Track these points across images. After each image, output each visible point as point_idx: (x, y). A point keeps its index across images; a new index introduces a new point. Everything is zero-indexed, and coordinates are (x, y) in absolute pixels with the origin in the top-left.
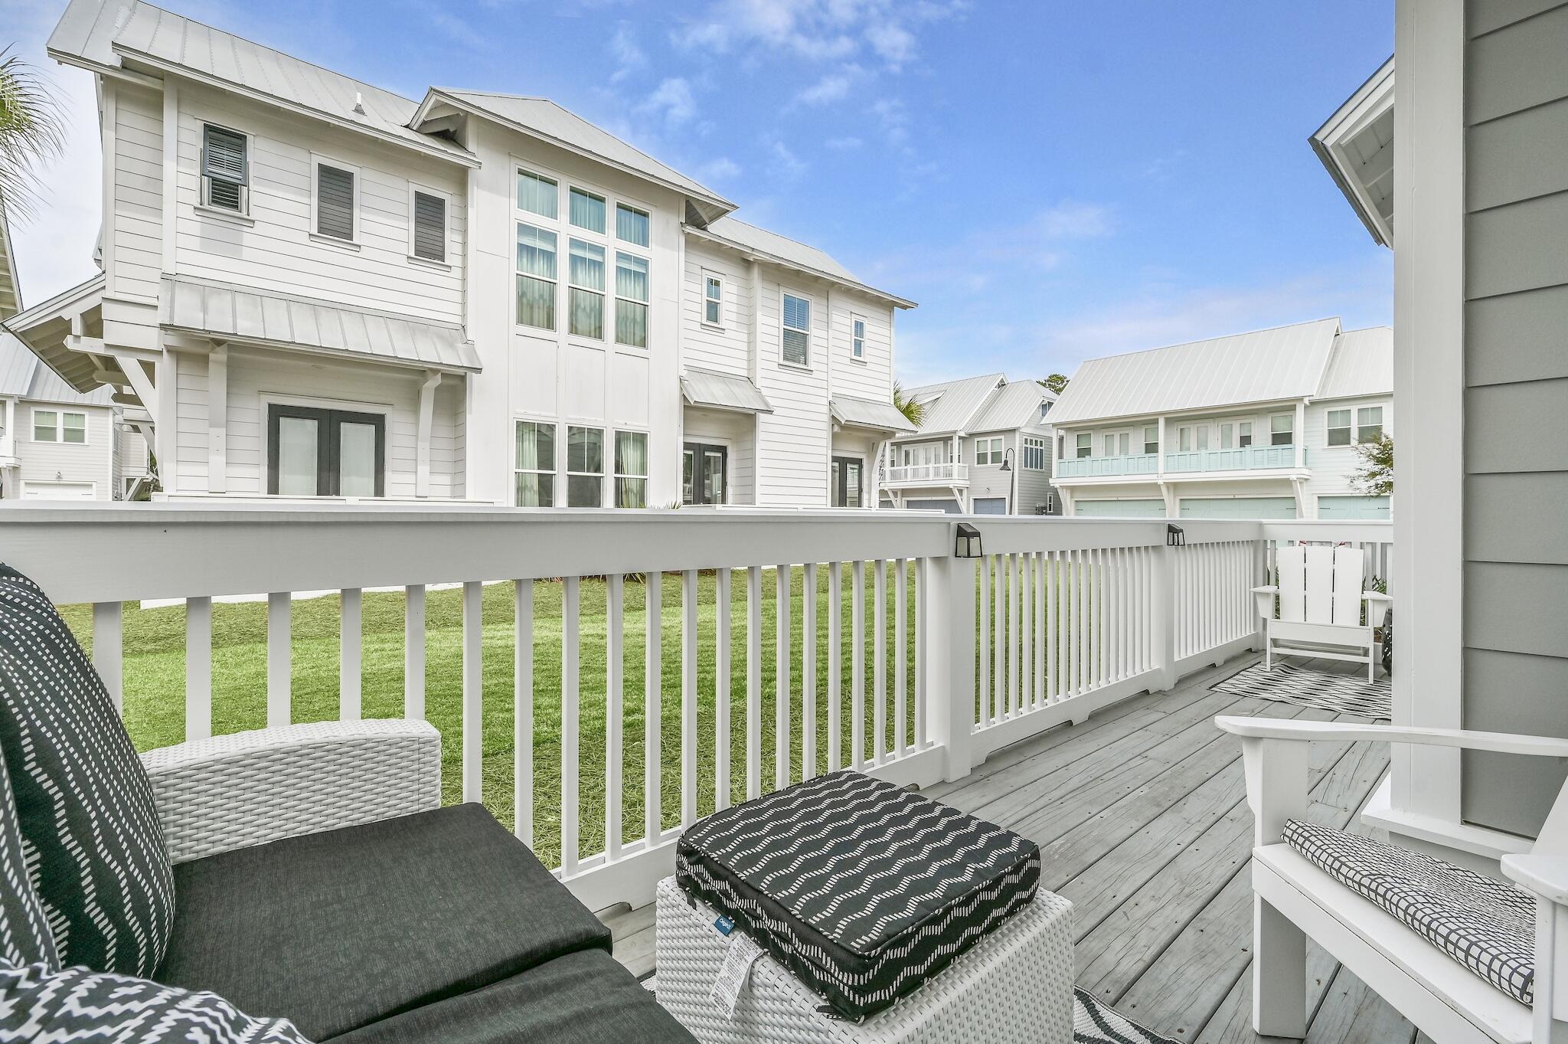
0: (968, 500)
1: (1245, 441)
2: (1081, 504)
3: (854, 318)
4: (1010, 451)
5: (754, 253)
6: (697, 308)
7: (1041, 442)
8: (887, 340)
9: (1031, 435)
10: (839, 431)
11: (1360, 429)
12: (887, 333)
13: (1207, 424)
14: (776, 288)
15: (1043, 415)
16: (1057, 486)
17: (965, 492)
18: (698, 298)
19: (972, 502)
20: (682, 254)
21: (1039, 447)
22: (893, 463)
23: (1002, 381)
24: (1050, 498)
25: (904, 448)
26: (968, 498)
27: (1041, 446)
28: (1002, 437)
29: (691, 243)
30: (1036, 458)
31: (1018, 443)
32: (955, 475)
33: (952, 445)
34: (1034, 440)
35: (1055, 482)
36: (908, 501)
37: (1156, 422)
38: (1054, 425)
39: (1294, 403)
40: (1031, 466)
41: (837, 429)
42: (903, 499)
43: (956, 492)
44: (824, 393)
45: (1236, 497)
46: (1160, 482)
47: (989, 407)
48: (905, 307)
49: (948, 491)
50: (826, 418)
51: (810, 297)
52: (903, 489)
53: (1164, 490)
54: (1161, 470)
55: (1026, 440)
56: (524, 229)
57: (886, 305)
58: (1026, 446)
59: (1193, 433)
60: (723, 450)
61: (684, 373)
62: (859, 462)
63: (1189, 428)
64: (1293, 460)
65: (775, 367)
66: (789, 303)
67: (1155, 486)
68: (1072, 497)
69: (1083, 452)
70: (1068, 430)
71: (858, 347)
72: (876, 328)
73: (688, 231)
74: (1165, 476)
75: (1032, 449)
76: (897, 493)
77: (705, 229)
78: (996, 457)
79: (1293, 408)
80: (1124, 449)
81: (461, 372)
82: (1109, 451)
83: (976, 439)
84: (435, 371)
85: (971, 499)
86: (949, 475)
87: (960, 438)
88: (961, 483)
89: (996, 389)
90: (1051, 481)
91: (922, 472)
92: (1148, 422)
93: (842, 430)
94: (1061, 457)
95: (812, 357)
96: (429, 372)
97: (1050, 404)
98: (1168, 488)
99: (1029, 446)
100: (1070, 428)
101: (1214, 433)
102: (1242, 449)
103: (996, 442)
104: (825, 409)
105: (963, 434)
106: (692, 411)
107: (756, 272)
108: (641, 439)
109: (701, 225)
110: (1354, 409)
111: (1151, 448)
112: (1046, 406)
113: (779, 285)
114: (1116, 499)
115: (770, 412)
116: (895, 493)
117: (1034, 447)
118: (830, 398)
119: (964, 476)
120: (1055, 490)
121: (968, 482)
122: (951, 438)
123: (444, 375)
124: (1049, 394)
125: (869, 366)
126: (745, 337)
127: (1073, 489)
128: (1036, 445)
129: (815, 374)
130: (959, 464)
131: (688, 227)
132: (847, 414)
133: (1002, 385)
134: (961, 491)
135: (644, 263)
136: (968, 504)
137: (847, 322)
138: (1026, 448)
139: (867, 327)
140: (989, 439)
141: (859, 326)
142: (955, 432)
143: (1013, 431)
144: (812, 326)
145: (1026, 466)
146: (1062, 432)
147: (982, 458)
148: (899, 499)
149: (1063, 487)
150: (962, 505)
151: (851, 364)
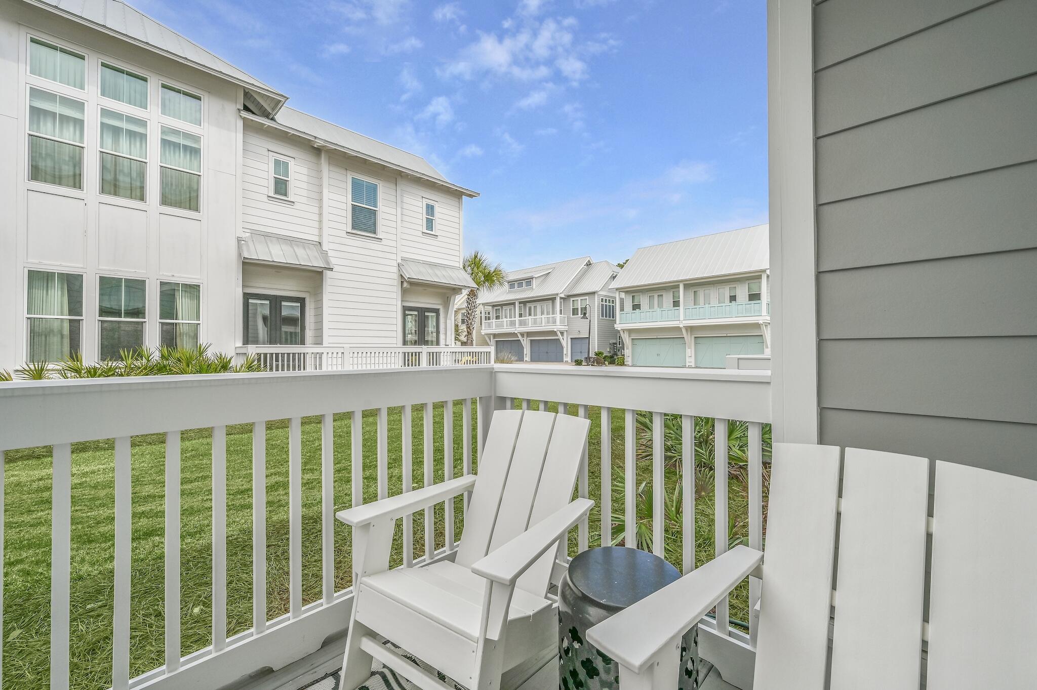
0: (567, 339)
1: (733, 298)
2: (635, 340)
3: (425, 201)
5: (316, 140)
6: (265, 183)
7: (613, 301)
8: (457, 220)
9: (606, 296)
10: (409, 287)
12: (457, 215)
13: (710, 288)
14: (344, 172)
15: (611, 283)
16: (619, 329)
17: (565, 334)
18: (265, 175)
19: (569, 340)
20: (240, 136)
21: (611, 304)
22: (521, 315)
23: (589, 261)
24: (617, 337)
25: (528, 305)
26: (567, 337)
27: (613, 303)
28: (587, 297)
29: (248, 126)
30: (608, 312)
31: (597, 300)
32: (558, 323)
33: (556, 303)
34: (608, 299)
35: (618, 326)
36: (530, 340)
37: (678, 287)
38: (617, 289)
39: (760, 274)
40: (606, 317)
41: (405, 285)
42: (528, 338)
43: (559, 334)
44: (394, 256)
45: (728, 335)
46: (681, 326)
47: (581, 278)
48: (471, 196)
49: (553, 333)
50: (396, 276)
51: (379, 181)
52: (527, 332)
53: (684, 331)
54: (682, 318)
55: (603, 299)
56: (35, 93)
57: (456, 194)
58: (603, 303)
59: (701, 293)
60: (302, 301)
61: (243, 235)
62: (437, 311)
63: (699, 291)
64: (760, 310)
65: (344, 234)
66: (356, 185)
67: (678, 329)
68: (629, 336)
69: (636, 307)
70: (627, 292)
71: (430, 224)
72: (444, 210)
73: (247, 117)
74: (684, 322)
75: (606, 305)
76: (524, 334)
77: (273, 119)
78: (584, 310)
79: (760, 277)
80: (660, 305)
82: (651, 306)
83: (572, 299)
85: (569, 339)
86: (554, 322)
87: (561, 298)
88: (563, 328)
89: (586, 267)
90: (615, 326)
91: (538, 320)
92: (672, 287)
93: (410, 286)
94: (622, 310)
95: (380, 228)
98: (687, 330)
99: (604, 303)
100: (629, 291)
101: (714, 293)
102: (730, 304)
103: (583, 301)
104: (395, 270)
105: (562, 296)
106: (250, 268)
107: (324, 157)
109: (268, 115)
111: (676, 304)
112: (614, 277)
113: (347, 170)
114: (656, 337)
115: (331, 269)
116: (522, 335)
117: (608, 304)
118: (399, 261)
119: (564, 323)
120: (618, 332)
121: (567, 327)
122: (555, 299)
124: (617, 269)
125: (439, 238)
126: (316, 210)
127: (630, 331)
129: (384, 242)
130: (561, 316)
131: (246, 113)
132: (412, 273)
133: (589, 264)
134: (562, 333)
135: (196, 139)
136: (567, 341)
137: (420, 204)
138: (602, 305)
139: (437, 209)
140: (579, 299)
141: (430, 209)
142: (557, 294)
143: (594, 293)
144: (380, 203)
145: (602, 316)
146: (623, 295)
147: (575, 311)
148: (525, 339)
149: (624, 330)
150: (564, 343)
151: (422, 236)
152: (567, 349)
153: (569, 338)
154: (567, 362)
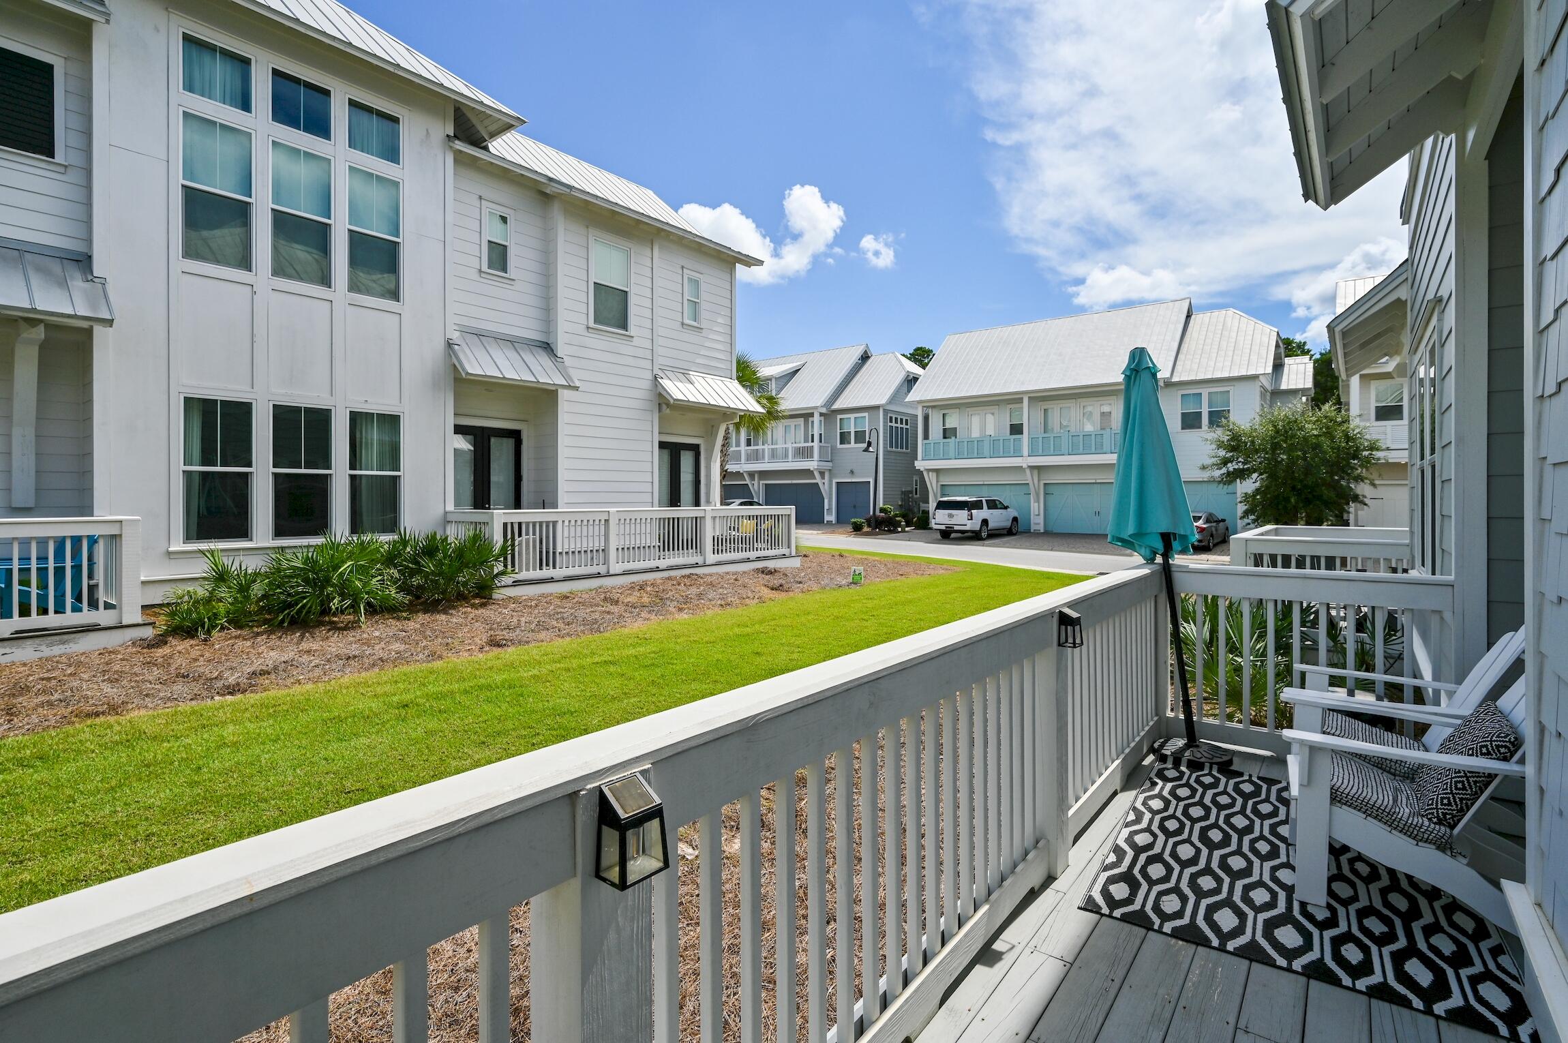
0: (831, 484)
2: (947, 488)
3: (688, 274)
4: (874, 431)
6: (477, 250)
7: (907, 420)
9: (896, 412)
10: (669, 414)
11: (1210, 413)
13: (1070, 405)
14: (585, 231)
15: (909, 391)
16: (922, 468)
17: (827, 474)
18: (476, 237)
19: (834, 486)
20: (450, 177)
21: (904, 426)
22: (749, 443)
24: (916, 481)
26: (831, 481)
27: (907, 424)
28: (866, 414)
29: (460, 159)
30: (902, 437)
31: (882, 421)
32: (816, 456)
33: (813, 422)
34: (899, 418)
35: (920, 464)
36: (766, 484)
37: (1020, 401)
38: (919, 402)
40: (897, 447)
41: (664, 409)
42: (761, 482)
43: (816, 474)
44: (647, 364)
45: (1098, 481)
46: (1025, 466)
47: (853, 380)
48: (748, 265)
49: (806, 473)
50: (649, 395)
51: (629, 245)
52: (761, 471)
53: (1027, 473)
54: (1025, 452)
55: (891, 418)
56: (190, 119)
57: (726, 261)
58: (891, 424)
59: (1057, 411)
60: (516, 435)
61: (455, 336)
62: (695, 449)
63: (1053, 408)
65: (583, 330)
67: (1018, 470)
68: (938, 480)
69: (949, 432)
70: (933, 407)
71: (693, 309)
72: (711, 286)
73: (458, 147)
74: (1029, 459)
75: (891, 427)
76: (754, 475)
77: (482, 147)
78: (860, 436)
81: (85, 324)
83: (839, 417)
84: (32, 322)
85: (834, 483)
86: (809, 455)
87: (821, 415)
88: (823, 465)
89: (860, 361)
90: (916, 463)
91: (781, 451)
92: (1012, 401)
93: (672, 412)
94: (926, 437)
95: (632, 319)
96: (22, 323)
97: (916, 379)
98: (1032, 472)
99: (894, 424)
100: (935, 405)
101: (1076, 414)
102: (1103, 431)
103: (860, 420)
104: (646, 384)
105: (824, 410)
106: (466, 388)
107: (556, 207)
108: (391, 422)
109: (479, 142)
110: (1205, 392)
111: (1016, 429)
112: (911, 381)
113: (588, 227)
114: (981, 483)
115: (576, 388)
116: (752, 475)
117: (899, 425)
118: (655, 372)
119: (826, 456)
120: (920, 473)
121: (830, 464)
122: (812, 415)
123: (49, 326)
124: (914, 368)
125: (704, 333)
126: (542, 291)
127: (938, 472)
128: (902, 423)
129: (636, 341)
130: (821, 444)
131: (457, 142)
132: (678, 391)
133: (865, 357)
134: (822, 474)
135: (394, 185)
136: (831, 488)
137: (679, 279)
139: (703, 287)
140: (852, 416)
141: (694, 287)
142: (816, 408)
143: (876, 407)
144: (634, 279)
145: (891, 446)
146: (927, 410)
147: (844, 437)
148: (756, 483)
149: (929, 470)
150: (824, 489)
151: (683, 330)
152: (830, 501)
153: (834, 481)
154: (829, 523)
